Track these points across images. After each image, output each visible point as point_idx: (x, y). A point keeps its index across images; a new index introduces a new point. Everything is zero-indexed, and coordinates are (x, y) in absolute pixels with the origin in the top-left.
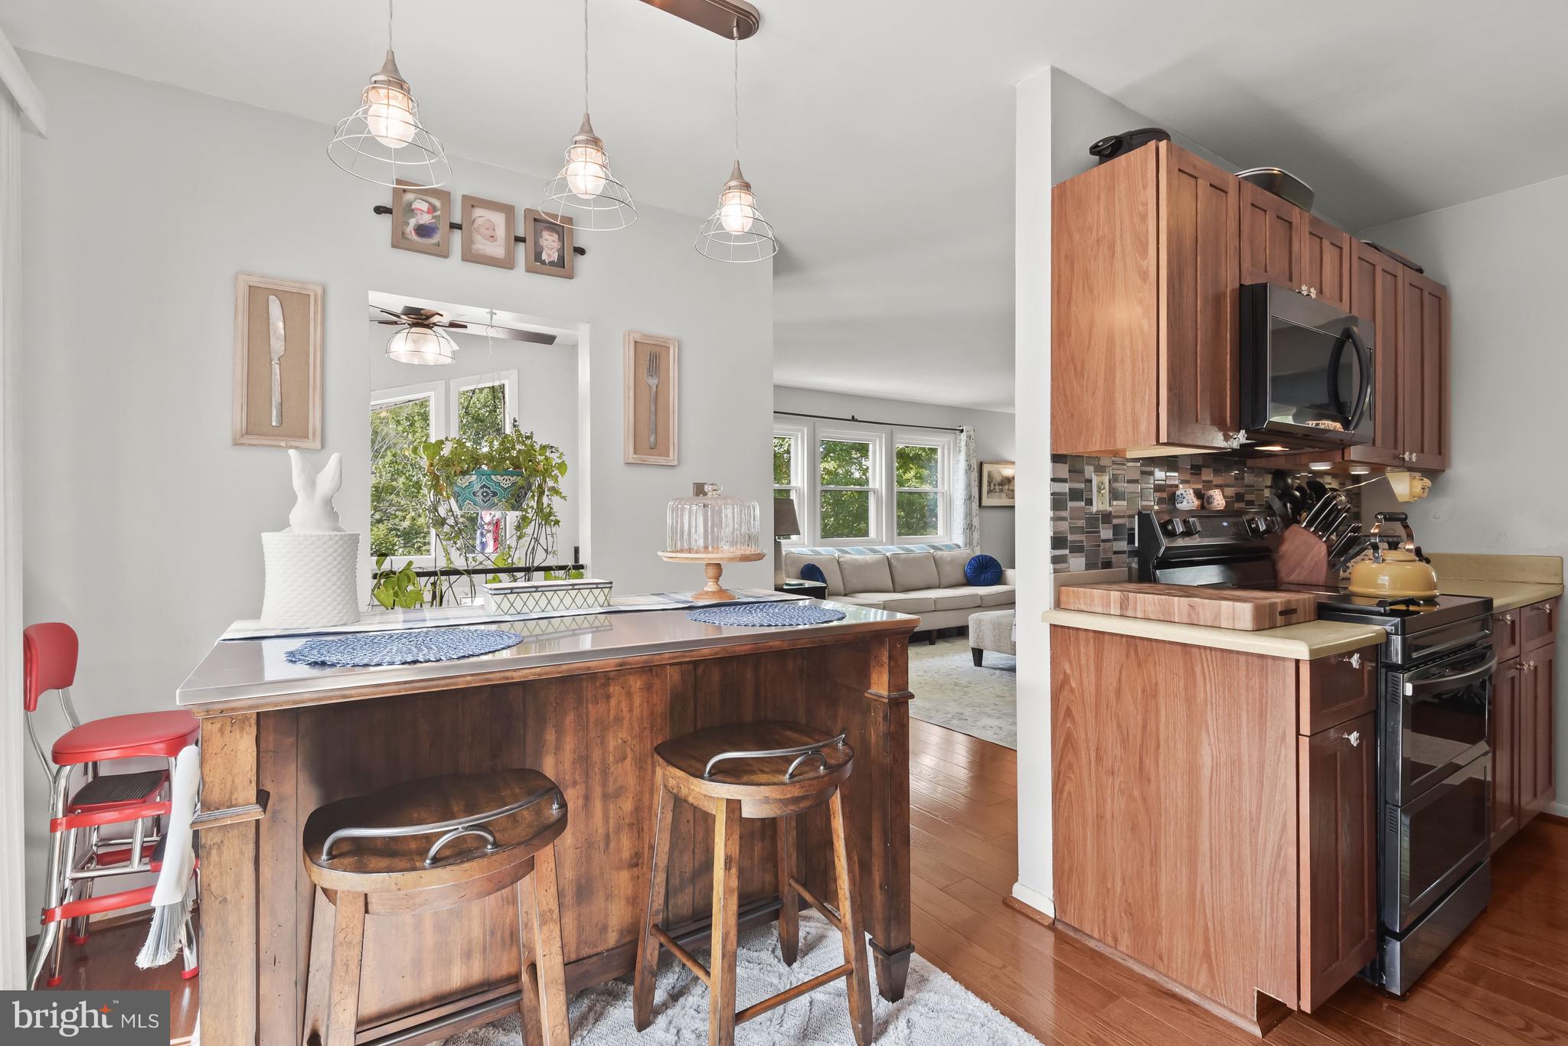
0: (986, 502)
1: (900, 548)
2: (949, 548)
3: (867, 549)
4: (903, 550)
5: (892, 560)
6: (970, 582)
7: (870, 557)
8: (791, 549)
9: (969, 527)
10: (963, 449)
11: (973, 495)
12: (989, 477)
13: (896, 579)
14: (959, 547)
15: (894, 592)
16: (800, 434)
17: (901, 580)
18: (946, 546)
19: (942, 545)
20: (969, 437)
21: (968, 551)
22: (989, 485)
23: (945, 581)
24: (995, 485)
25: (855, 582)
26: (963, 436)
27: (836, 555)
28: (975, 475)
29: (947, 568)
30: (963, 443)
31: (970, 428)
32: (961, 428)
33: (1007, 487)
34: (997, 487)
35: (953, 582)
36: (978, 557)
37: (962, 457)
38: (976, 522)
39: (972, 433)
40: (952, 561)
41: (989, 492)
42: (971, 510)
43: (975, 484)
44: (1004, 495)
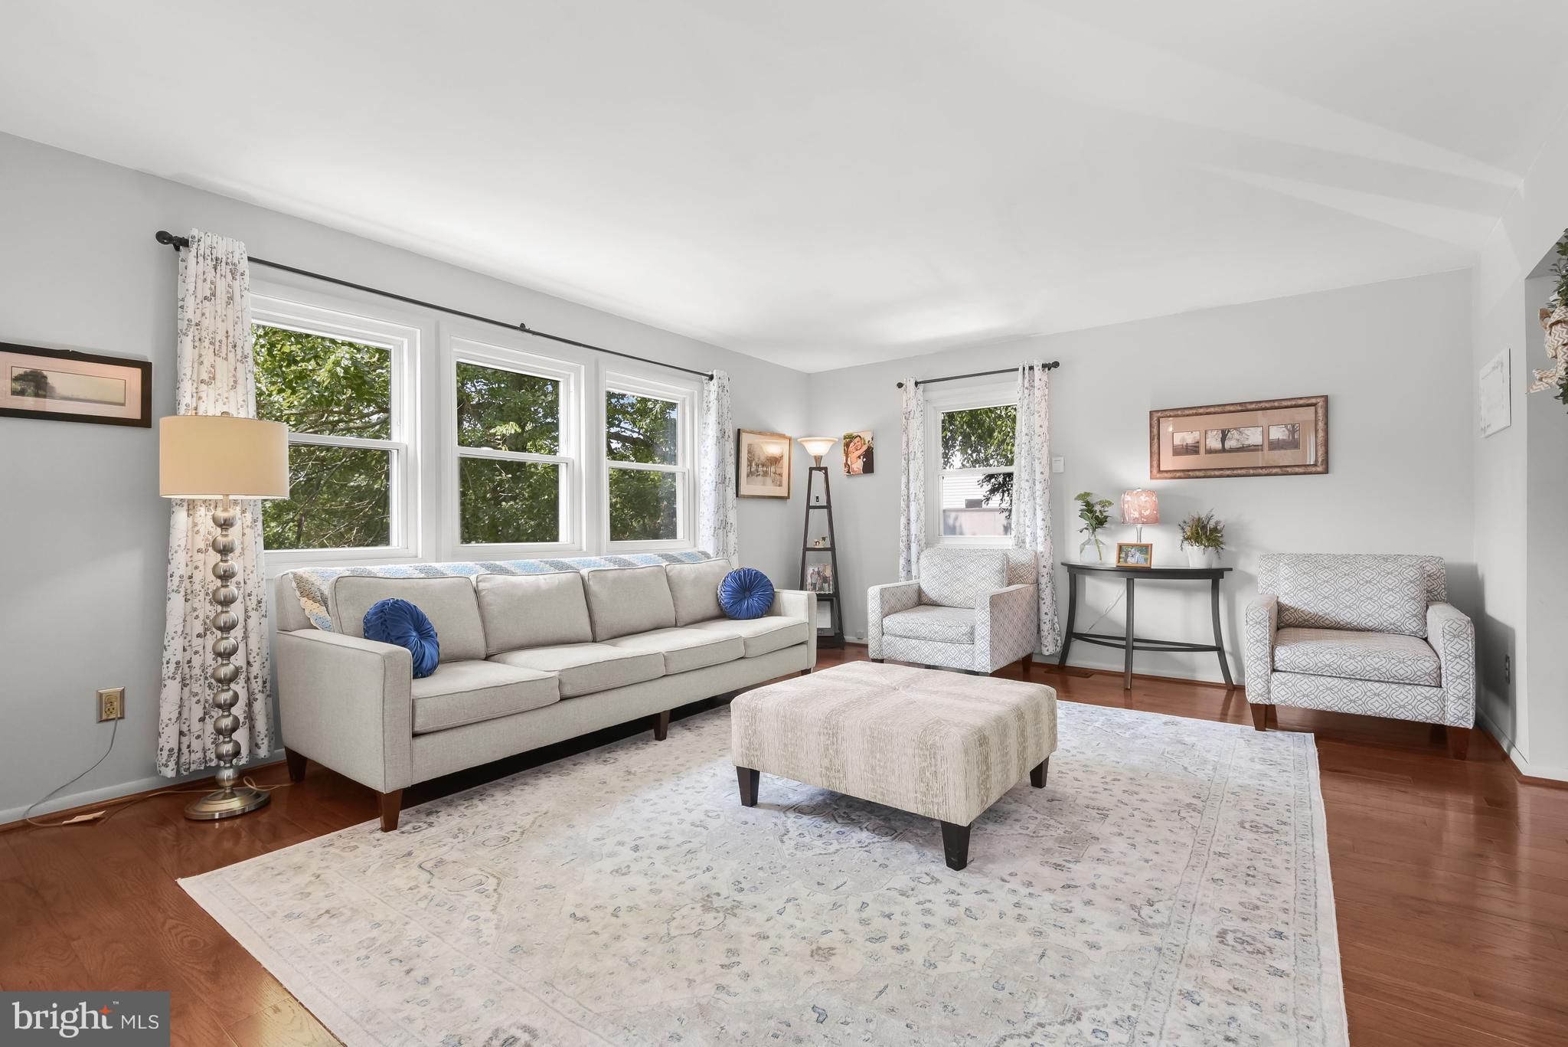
0: (743, 491)
1: (610, 560)
2: (692, 558)
3: (546, 563)
4: (615, 563)
5: (591, 583)
6: (724, 614)
7: (548, 580)
8: (368, 567)
9: (723, 526)
10: (714, 406)
11: (728, 477)
12: (749, 452)
13: (597, 617)
14: (707, 556)
15: (594, 641)
16: (406, 342)
17: (607, 619)
18: (689, 555)
19: (681, 554)
20: (722, 387)
21: (722, 563)
22: (750, 465)
23: (685, 614)
24: (757, 465)
25: (507, 630)
26: (713, 386)
27: (473, 578)
28: (730, 446)
29: (687, 593)
30: (713, 397)
31: (722, 373)
32: (710, 373)
33: (773, 469)
34: (760, 469)
35: (700, 615)
36: (738, 572)
37: (712, 418)
38: (732, 517)
39: (725, 382)
40: (697, 580)
41: (750, 474)
42: (725, 499)
43: (731, 460)
44: (769, 480)
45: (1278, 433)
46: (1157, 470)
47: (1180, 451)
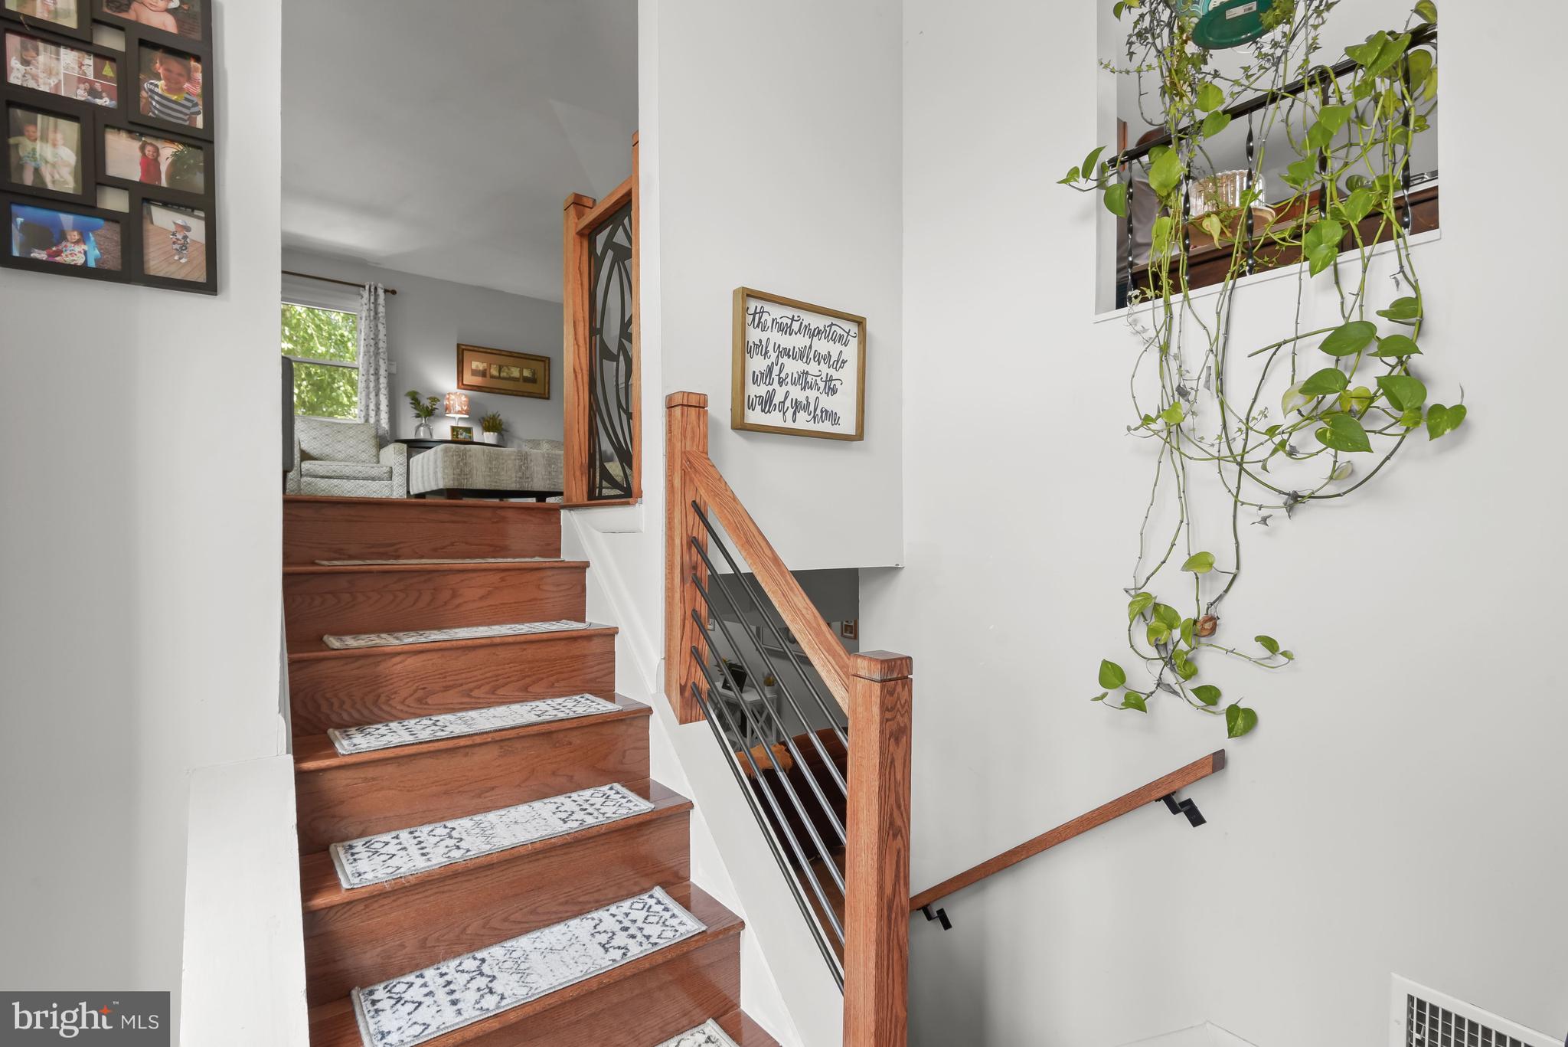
45: (527, 373)
46: (461, 384)
47: (475, 373)
